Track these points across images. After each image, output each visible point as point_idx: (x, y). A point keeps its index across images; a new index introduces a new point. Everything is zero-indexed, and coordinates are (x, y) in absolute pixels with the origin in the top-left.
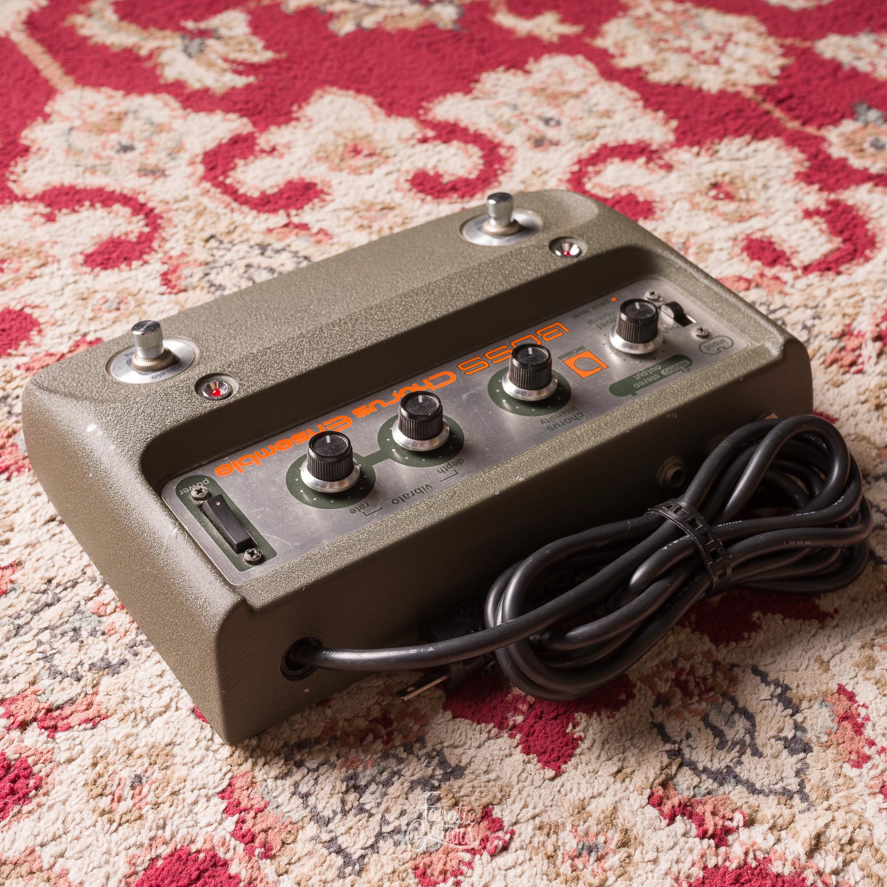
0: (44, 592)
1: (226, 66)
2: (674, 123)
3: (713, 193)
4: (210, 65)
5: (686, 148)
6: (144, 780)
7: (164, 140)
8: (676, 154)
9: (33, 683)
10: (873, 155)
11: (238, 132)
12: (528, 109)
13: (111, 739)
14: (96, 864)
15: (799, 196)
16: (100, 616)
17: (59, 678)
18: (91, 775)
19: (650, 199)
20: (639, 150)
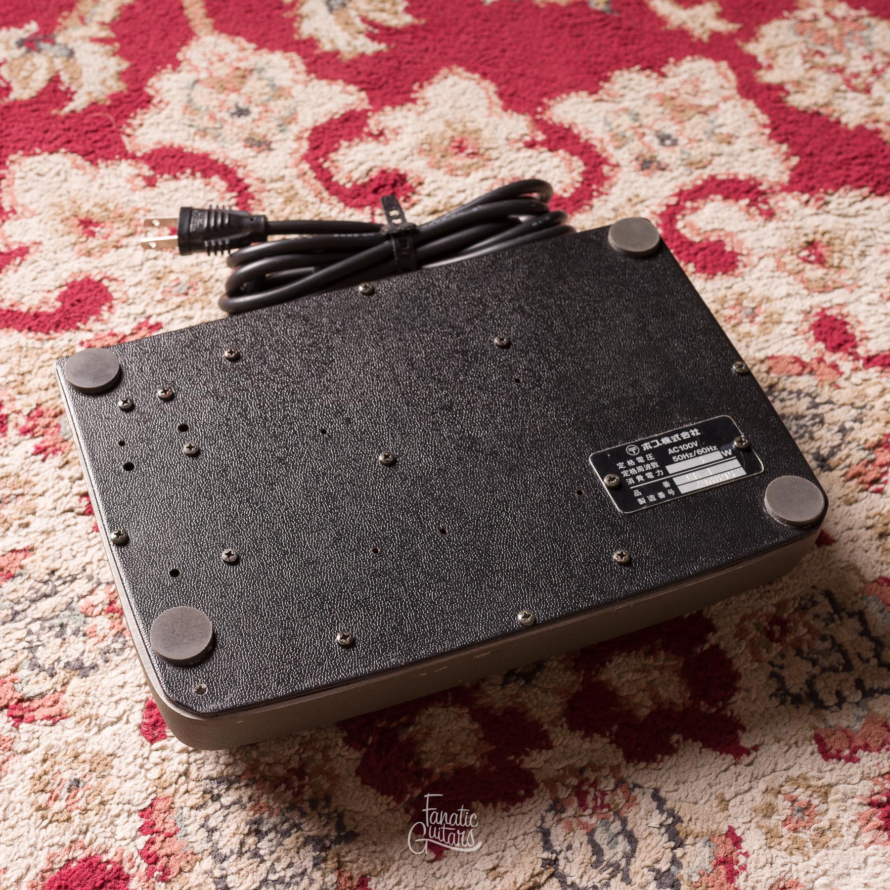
0: (46, 583)
1: (362, 26)
2: (795, 161)
3: (805, 253)
4: (347, 24)
5: (795, 193)
6: (81, 784)
7: (279, 107)
8: (784, 199)
9: (14, 671)
11: (353, 107)
12: (649, 121)
13: (63, 740)
14: (22, 854)
16: (86, 616)
17: (37, 670)
18: (39, 770)
19: (737, 250)
20: (746, 188)
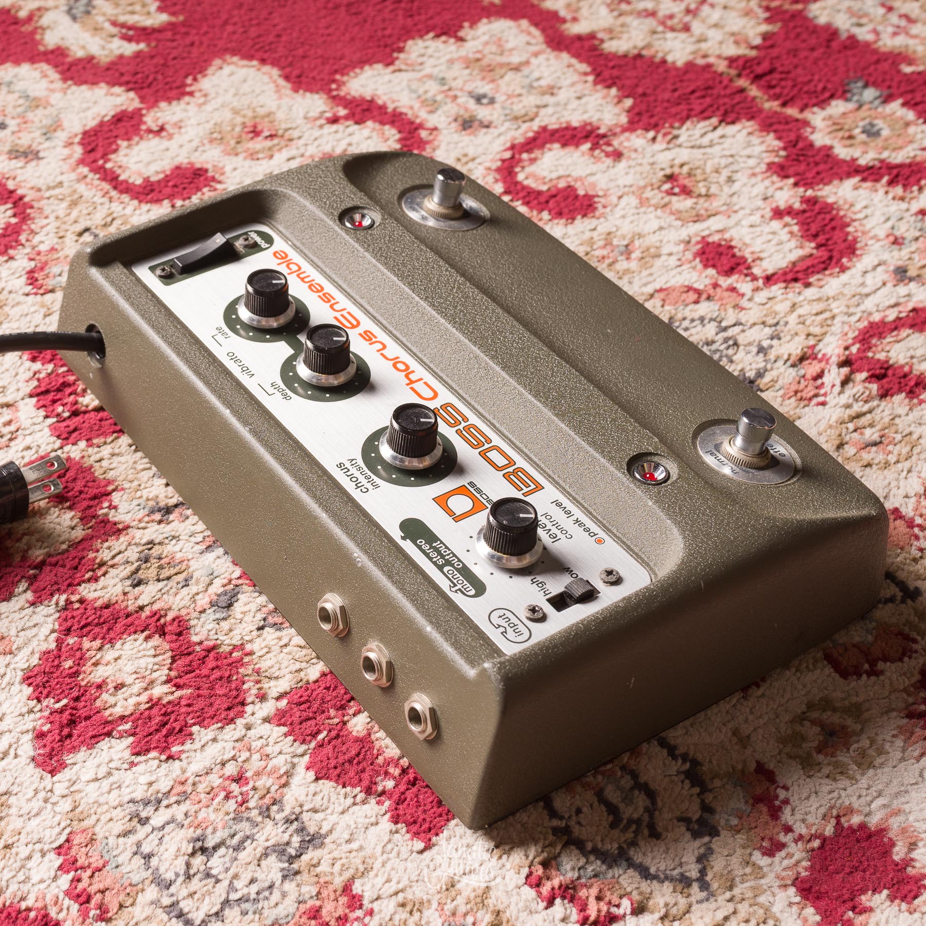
1: (114, 30)
2: (629, 102)
3: (666, 186)
4: (96, 30)
5: (639, 132)
7: (39, 117)
8: (628, 139)
10: (865, 143)
11: (124, 108)
12: (458, 83)
15: (770, 192)
19: (591, 192)
20: (584, 134)
